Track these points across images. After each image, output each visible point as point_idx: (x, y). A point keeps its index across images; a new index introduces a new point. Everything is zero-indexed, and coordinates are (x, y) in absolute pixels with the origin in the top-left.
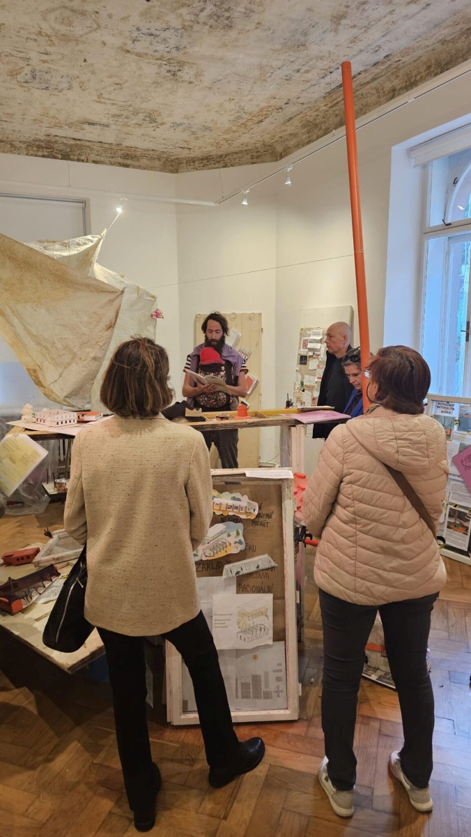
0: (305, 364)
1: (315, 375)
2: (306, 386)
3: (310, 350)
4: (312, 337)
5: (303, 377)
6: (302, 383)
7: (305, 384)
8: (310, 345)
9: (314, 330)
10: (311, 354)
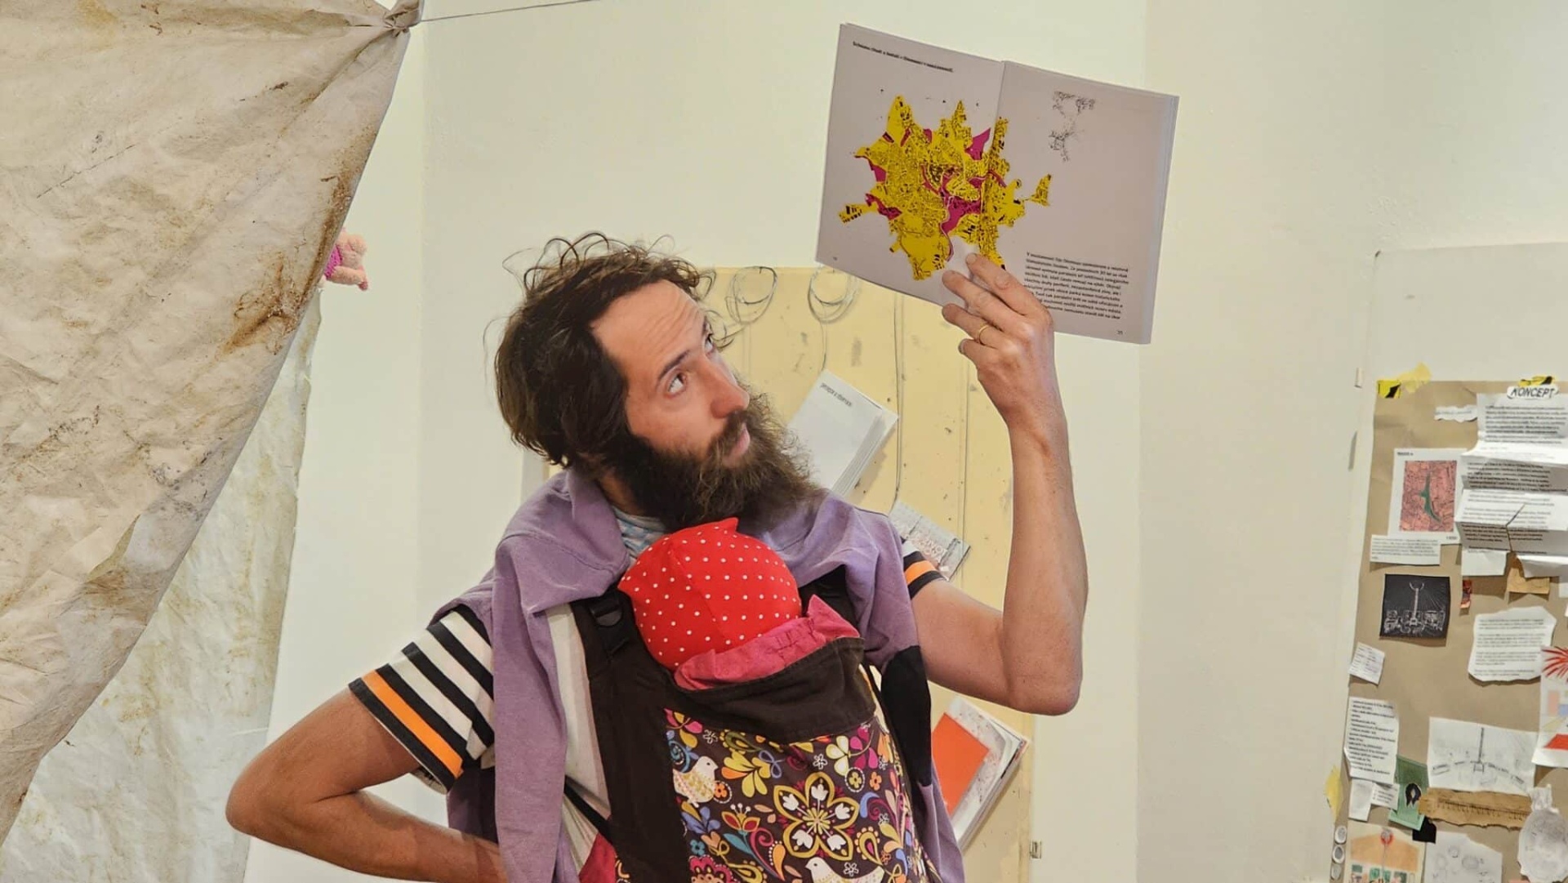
0: (1437, 636)
1: (1527, 721)
2: (1448, 798)
3: (1478, 535)
4: (1488, 449)
5: (1414, 733)
6: (1412, 781)
7: (1434, 781)
8: (1471, 506)
9: (1501, 400)
10: (1484, 563)
